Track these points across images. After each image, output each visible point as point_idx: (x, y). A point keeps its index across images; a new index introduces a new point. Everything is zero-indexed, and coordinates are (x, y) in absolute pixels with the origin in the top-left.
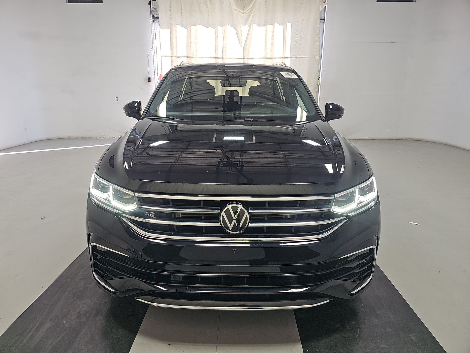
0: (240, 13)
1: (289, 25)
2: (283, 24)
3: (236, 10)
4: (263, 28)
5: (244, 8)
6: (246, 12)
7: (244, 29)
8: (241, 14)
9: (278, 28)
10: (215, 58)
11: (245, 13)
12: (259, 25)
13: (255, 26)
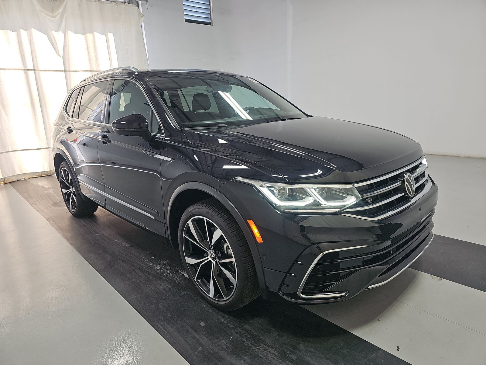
0: (47, 16)
1: (111, 36)
2: (104, 33)
3: (42, 12)
4: (82, 37)
5: (53, 10)
6: (57, 15)
7: (59, 36)
8: (50, 18)
9: (100, 38)
10: (24, 70)
11: (55, 17)
12: (76, 32)
13: (70, 34)
